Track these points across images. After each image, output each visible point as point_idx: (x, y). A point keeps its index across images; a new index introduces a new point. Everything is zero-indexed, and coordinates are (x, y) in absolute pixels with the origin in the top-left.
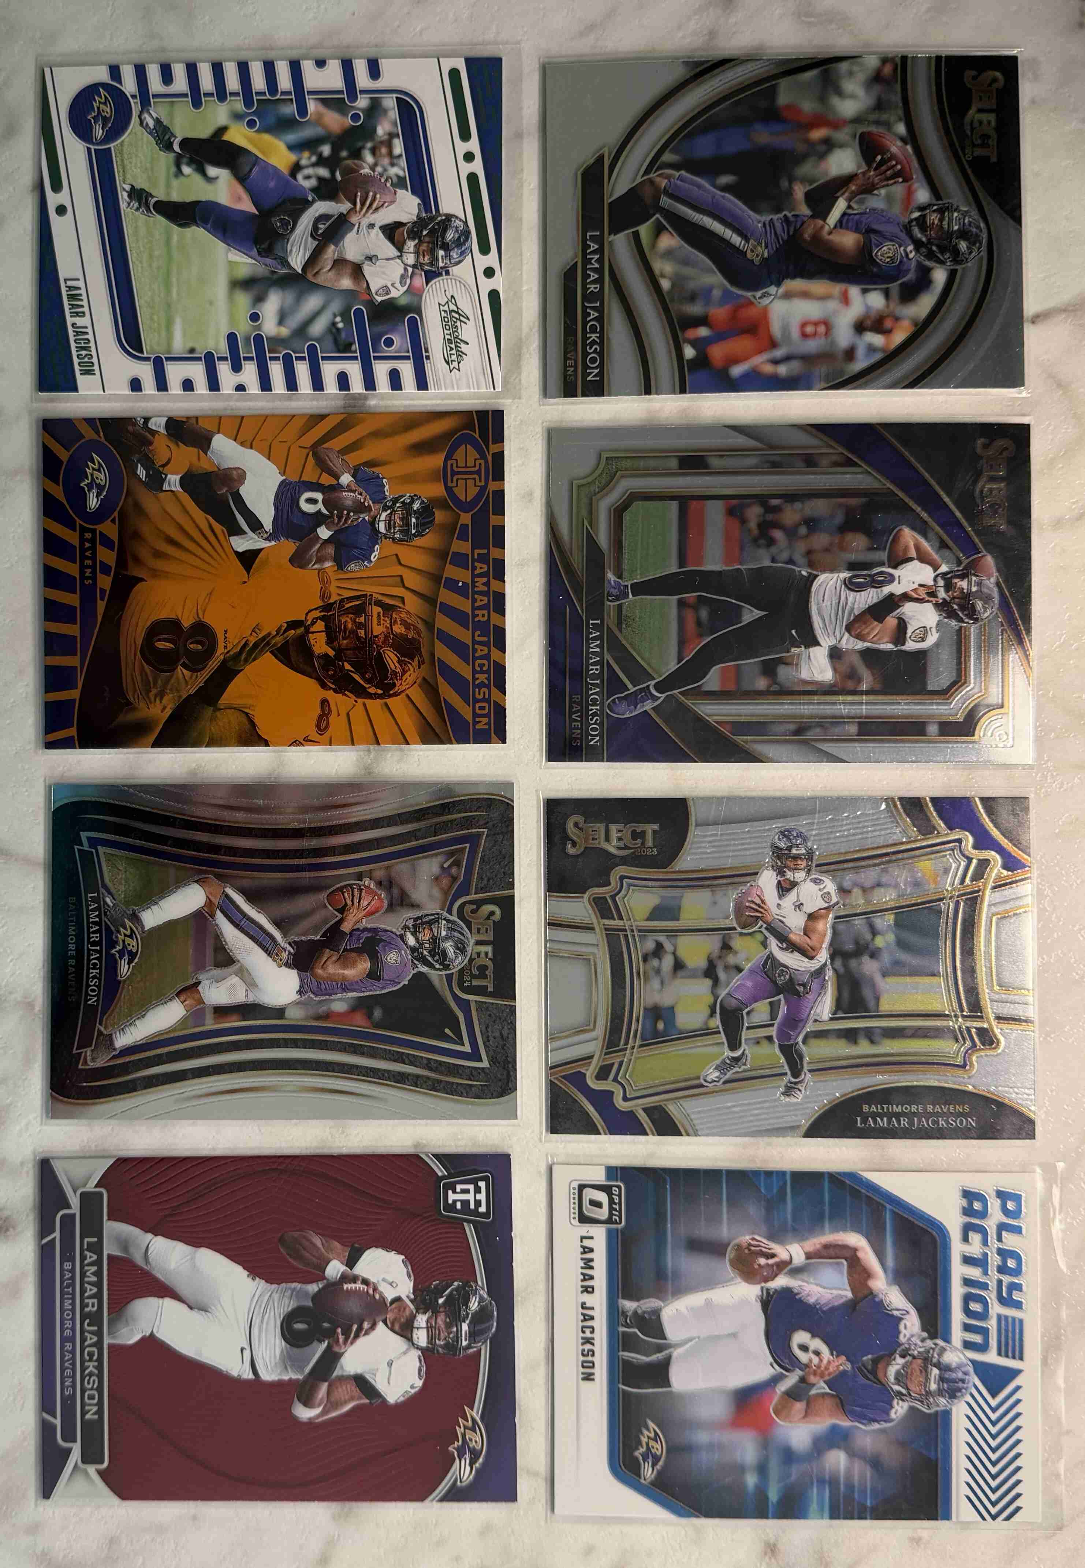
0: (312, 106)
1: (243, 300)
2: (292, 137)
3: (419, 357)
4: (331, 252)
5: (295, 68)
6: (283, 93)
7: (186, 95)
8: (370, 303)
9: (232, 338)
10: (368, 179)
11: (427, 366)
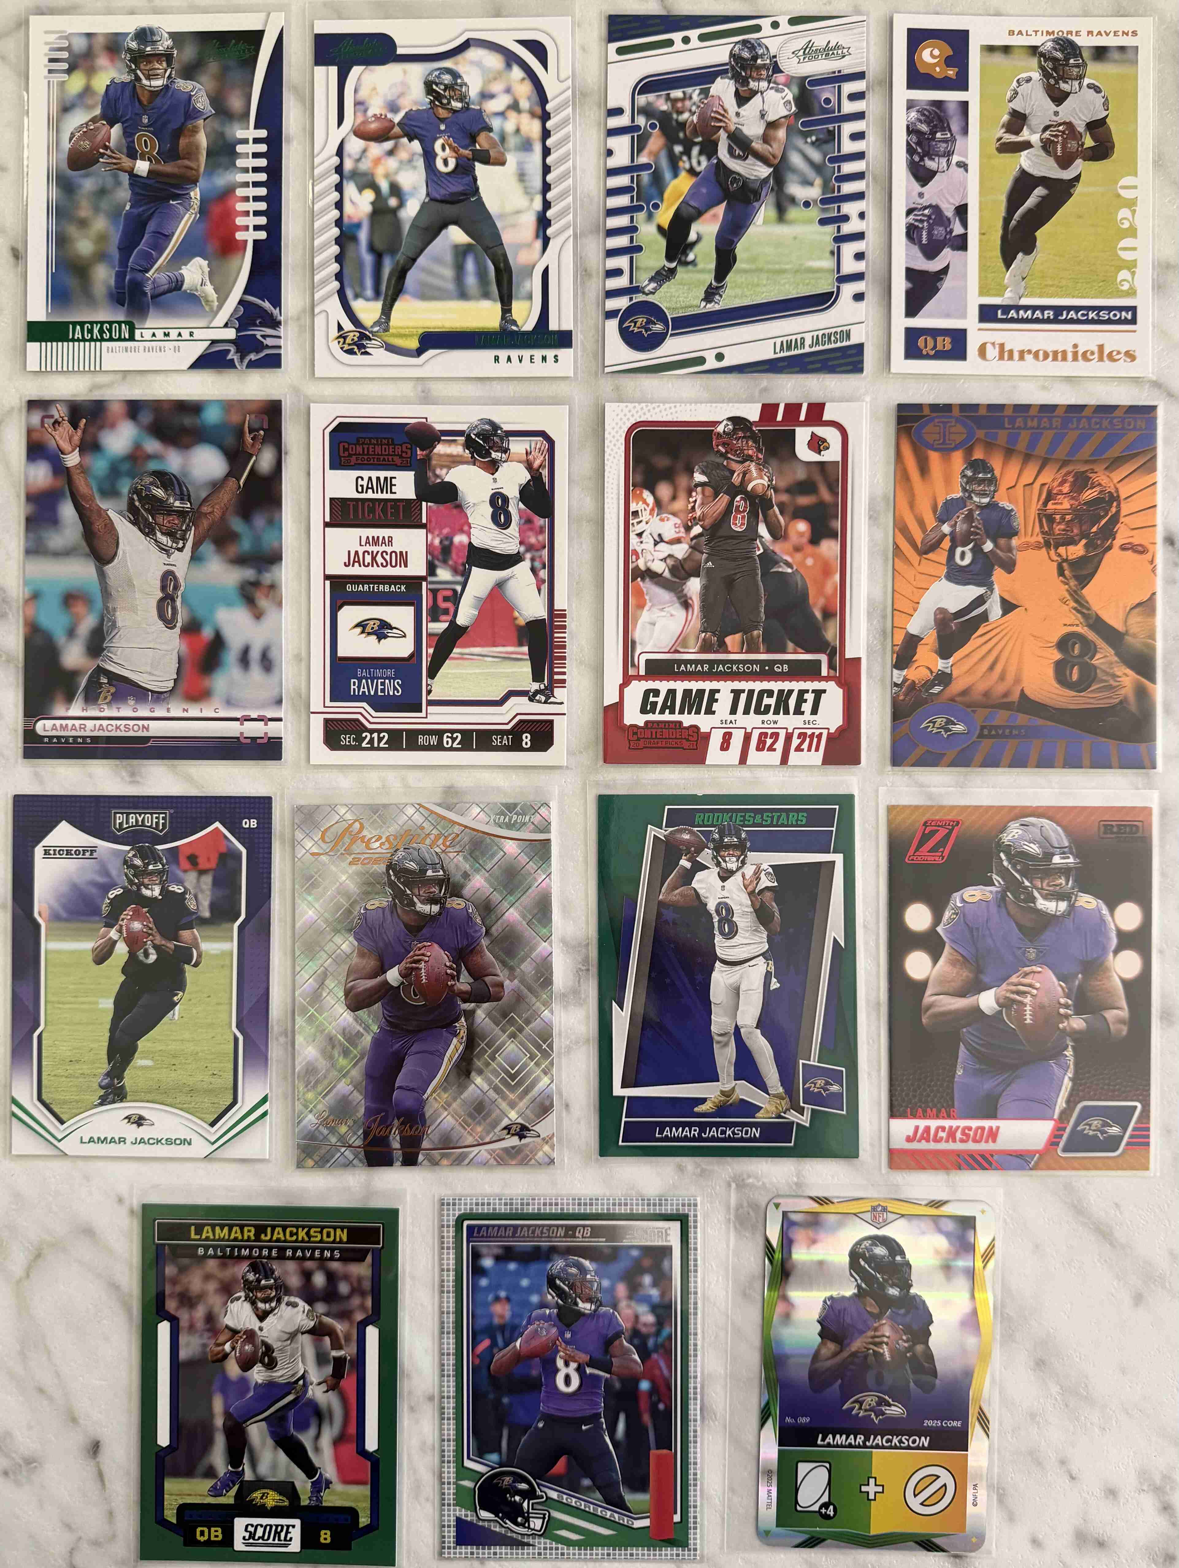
0: (643, 159)
1: (793, 213)
2: (667, 175)
3: (839, 78)
4: (757, 145)
5: (612, 172)
6: (632, 181)
7: (632, 258)
8: (797, 115)
9: (823, 222)
10: (702, 118)
11: (846, 72)
